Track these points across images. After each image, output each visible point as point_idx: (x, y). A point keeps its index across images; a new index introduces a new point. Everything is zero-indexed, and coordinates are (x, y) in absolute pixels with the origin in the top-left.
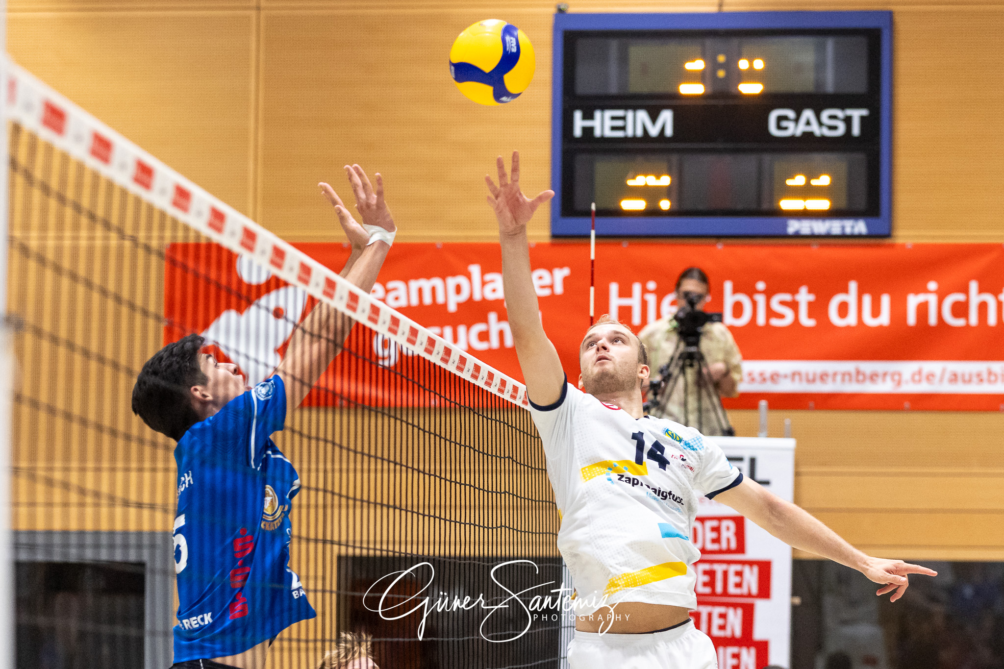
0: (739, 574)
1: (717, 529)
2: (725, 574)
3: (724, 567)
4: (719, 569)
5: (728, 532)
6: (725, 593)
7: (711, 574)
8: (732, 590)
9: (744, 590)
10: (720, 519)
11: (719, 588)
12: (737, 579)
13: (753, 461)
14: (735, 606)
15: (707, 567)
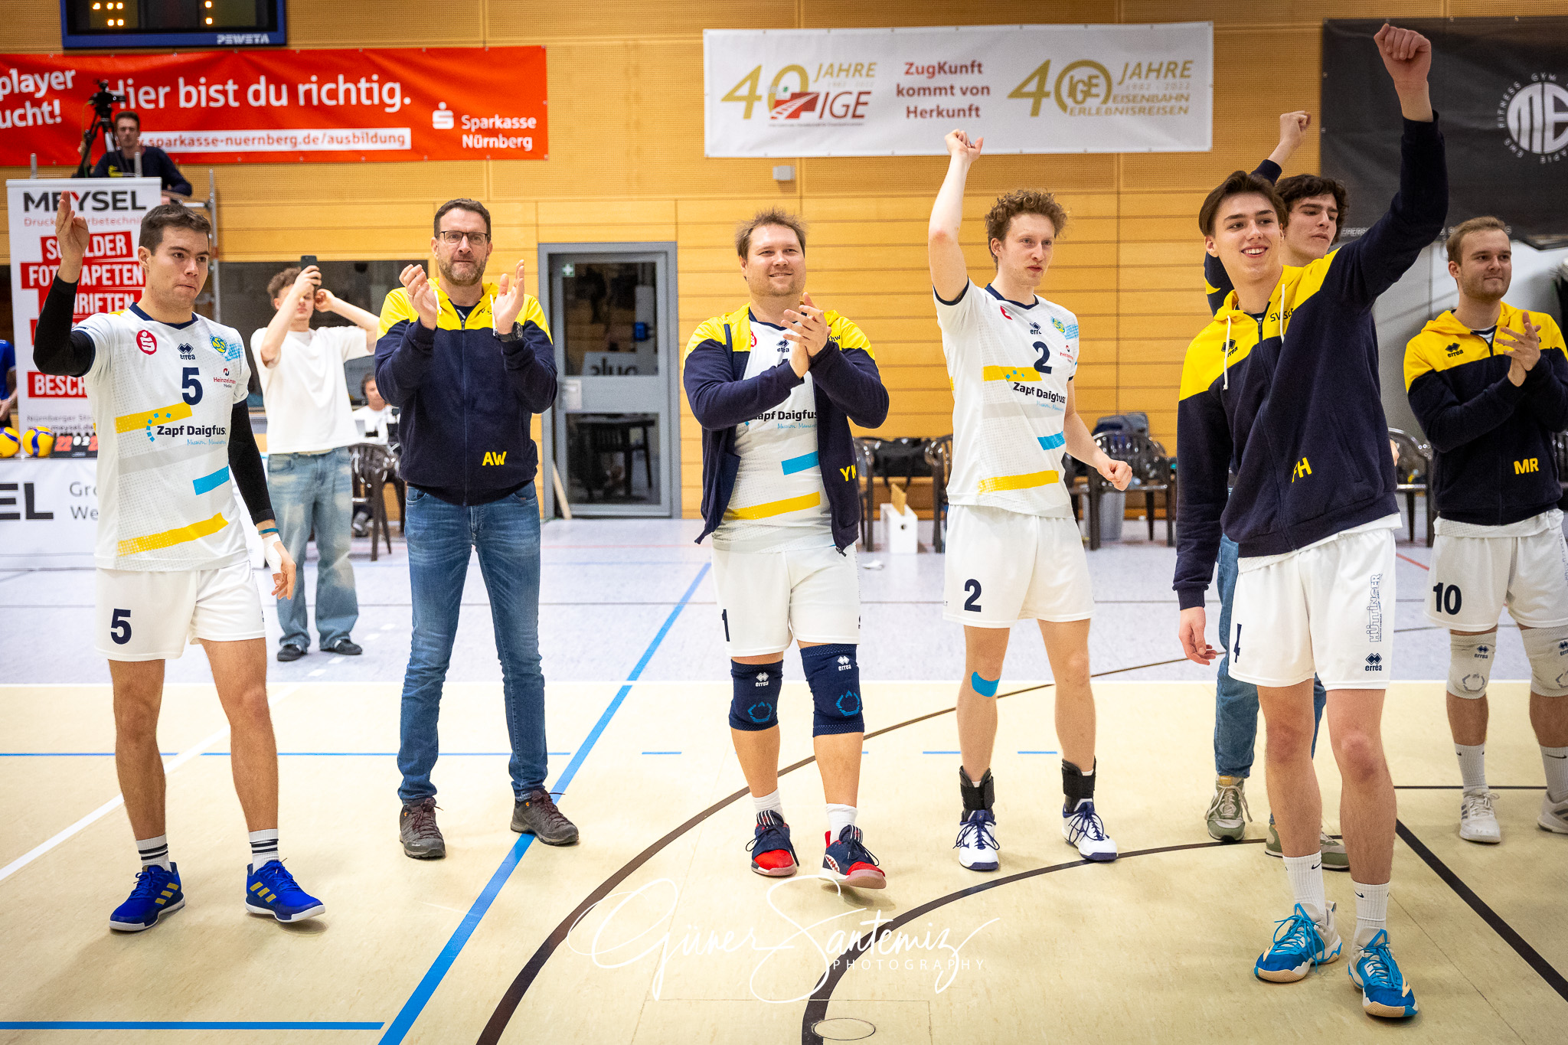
0: (130, 271)
1: (113, 241)
2: (121, 271)
3: (120, 266)
4: (117, 268)
5: (121, 243)
6: (122, 284)
7: (112, 272)
8: (126, 282)
9: (134, 282)
10: (115, 234)
11: (118, 282)
12: (129, 275)
13: (133, 194)
14: (129, 292)
15: (108, 267)
